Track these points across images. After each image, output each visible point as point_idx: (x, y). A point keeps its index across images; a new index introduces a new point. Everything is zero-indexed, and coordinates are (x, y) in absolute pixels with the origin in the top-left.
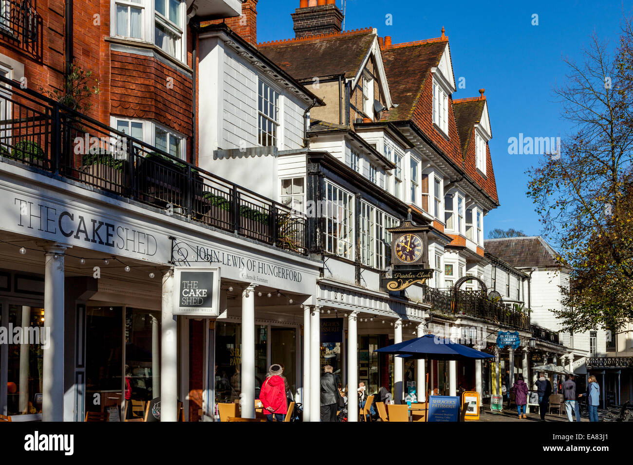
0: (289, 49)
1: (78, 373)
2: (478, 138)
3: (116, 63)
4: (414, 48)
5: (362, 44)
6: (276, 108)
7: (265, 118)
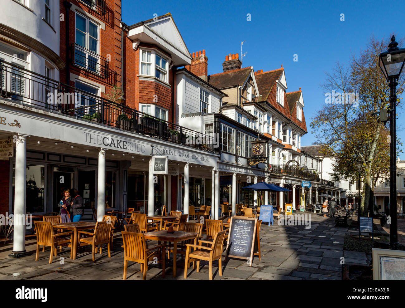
0: (220, 77)
1: (124, 194)
2: (298, 107)
3: (141, 84)
4: (270, 73)
5: (247, 73)
6: (208, 98)
7: (203, 102)
